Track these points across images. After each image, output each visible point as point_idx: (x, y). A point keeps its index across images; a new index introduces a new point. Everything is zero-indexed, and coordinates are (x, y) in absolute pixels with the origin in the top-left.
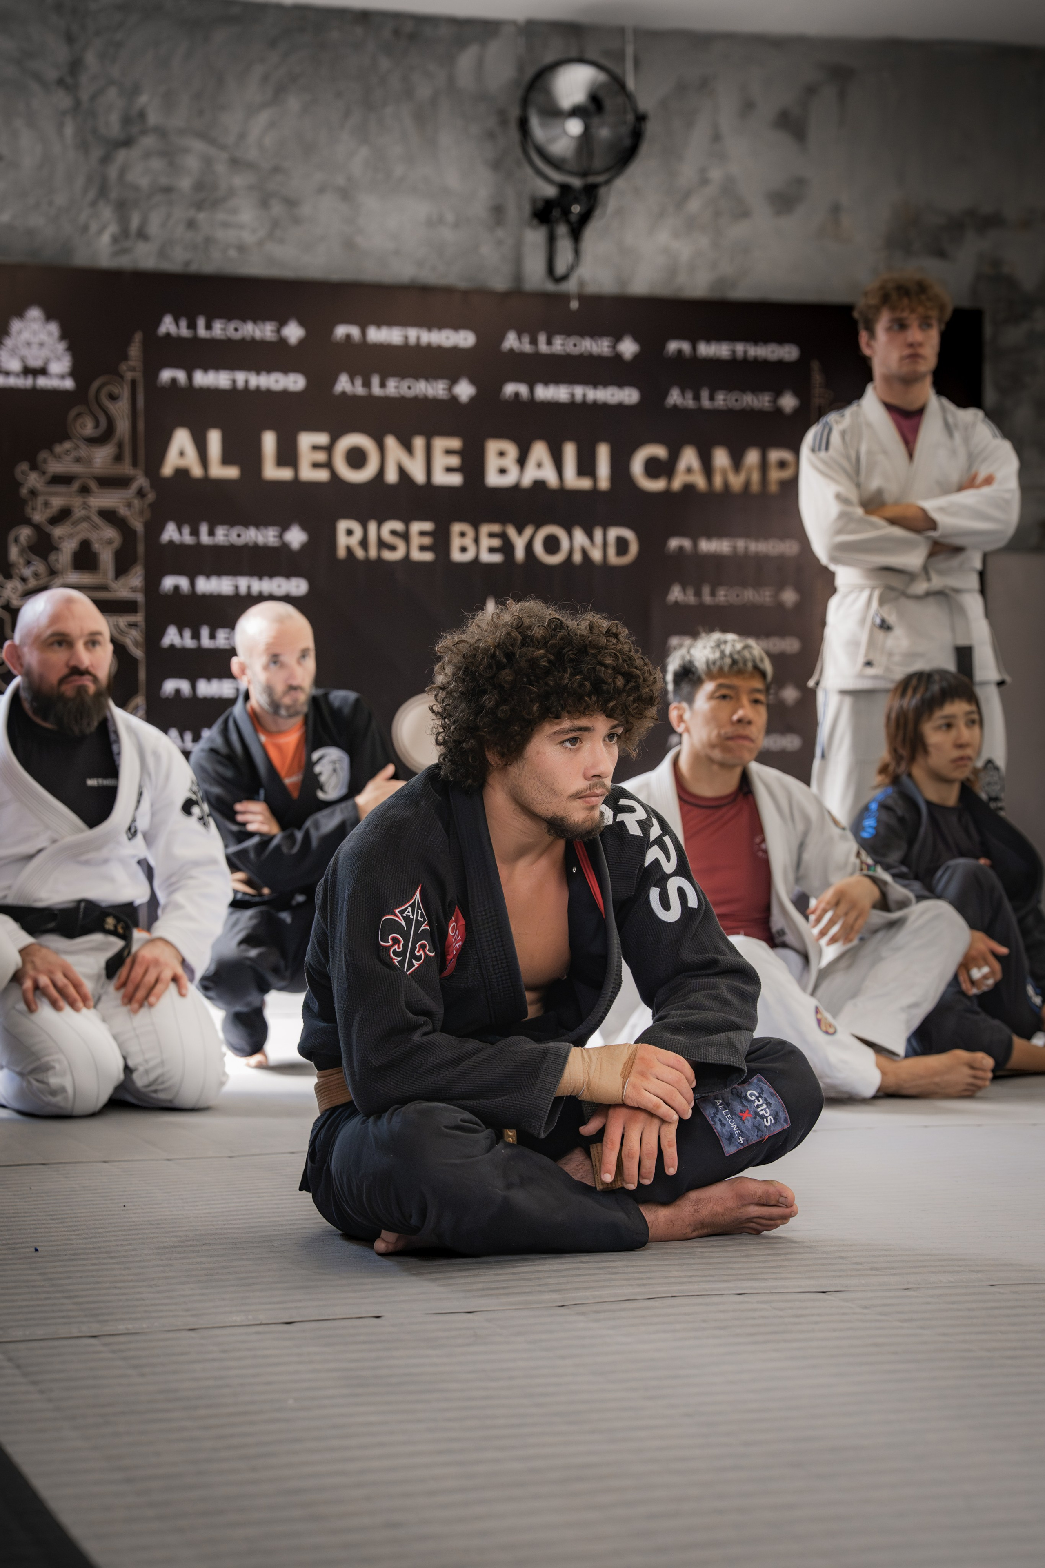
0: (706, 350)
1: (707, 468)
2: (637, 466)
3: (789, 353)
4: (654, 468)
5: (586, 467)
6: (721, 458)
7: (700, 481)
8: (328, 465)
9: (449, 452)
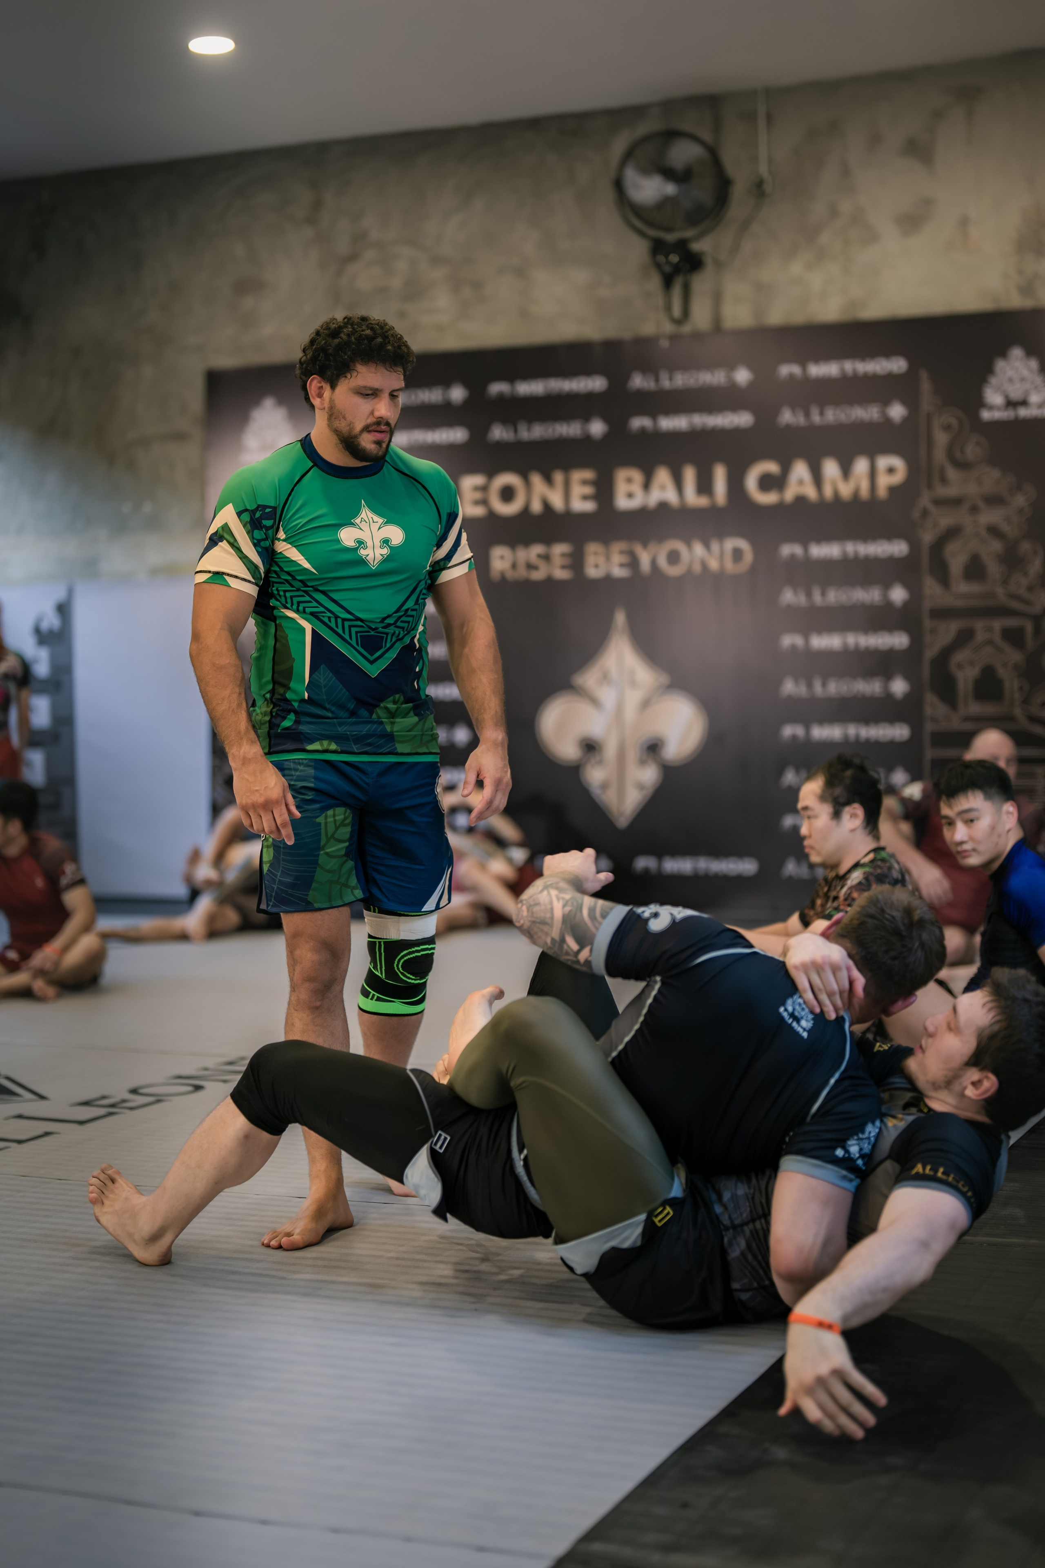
0: (816, 370)
1: (817, 478)
2: (751, 482)
3: (897, 365)
4: (767, 483)
5: (705, 486)
6: (831, 468)
7: (811, 492)
8: (484, 502)
9: (585, 482)
